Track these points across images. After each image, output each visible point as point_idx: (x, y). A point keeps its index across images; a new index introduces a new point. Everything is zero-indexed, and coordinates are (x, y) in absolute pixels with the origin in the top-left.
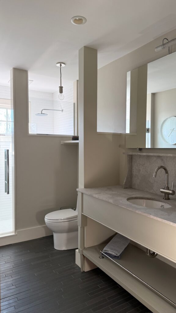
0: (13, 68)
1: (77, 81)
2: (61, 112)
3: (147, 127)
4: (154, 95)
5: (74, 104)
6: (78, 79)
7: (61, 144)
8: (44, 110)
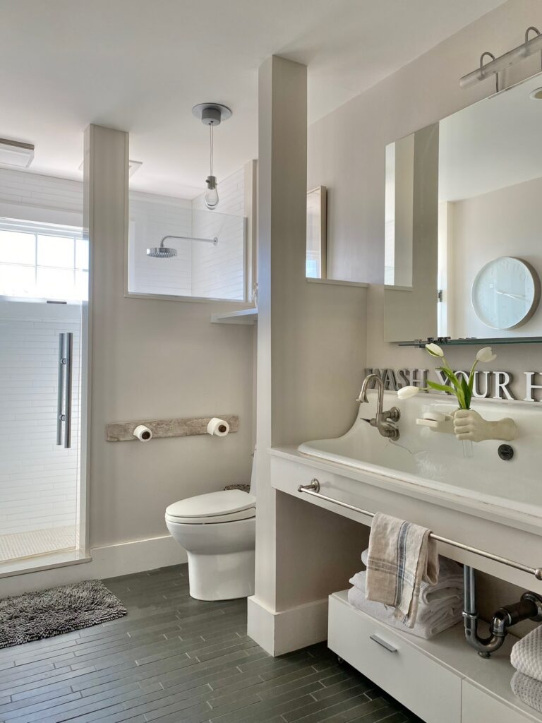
0: (91, 124)
1: (255, 161)
2: (211, 244)
3: (439, 288)
4: (454, 205)
5: (246, 220)
6: (256, 156)
7: (212, 321)
8: (168, 239)
